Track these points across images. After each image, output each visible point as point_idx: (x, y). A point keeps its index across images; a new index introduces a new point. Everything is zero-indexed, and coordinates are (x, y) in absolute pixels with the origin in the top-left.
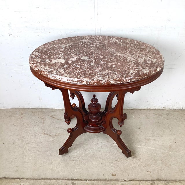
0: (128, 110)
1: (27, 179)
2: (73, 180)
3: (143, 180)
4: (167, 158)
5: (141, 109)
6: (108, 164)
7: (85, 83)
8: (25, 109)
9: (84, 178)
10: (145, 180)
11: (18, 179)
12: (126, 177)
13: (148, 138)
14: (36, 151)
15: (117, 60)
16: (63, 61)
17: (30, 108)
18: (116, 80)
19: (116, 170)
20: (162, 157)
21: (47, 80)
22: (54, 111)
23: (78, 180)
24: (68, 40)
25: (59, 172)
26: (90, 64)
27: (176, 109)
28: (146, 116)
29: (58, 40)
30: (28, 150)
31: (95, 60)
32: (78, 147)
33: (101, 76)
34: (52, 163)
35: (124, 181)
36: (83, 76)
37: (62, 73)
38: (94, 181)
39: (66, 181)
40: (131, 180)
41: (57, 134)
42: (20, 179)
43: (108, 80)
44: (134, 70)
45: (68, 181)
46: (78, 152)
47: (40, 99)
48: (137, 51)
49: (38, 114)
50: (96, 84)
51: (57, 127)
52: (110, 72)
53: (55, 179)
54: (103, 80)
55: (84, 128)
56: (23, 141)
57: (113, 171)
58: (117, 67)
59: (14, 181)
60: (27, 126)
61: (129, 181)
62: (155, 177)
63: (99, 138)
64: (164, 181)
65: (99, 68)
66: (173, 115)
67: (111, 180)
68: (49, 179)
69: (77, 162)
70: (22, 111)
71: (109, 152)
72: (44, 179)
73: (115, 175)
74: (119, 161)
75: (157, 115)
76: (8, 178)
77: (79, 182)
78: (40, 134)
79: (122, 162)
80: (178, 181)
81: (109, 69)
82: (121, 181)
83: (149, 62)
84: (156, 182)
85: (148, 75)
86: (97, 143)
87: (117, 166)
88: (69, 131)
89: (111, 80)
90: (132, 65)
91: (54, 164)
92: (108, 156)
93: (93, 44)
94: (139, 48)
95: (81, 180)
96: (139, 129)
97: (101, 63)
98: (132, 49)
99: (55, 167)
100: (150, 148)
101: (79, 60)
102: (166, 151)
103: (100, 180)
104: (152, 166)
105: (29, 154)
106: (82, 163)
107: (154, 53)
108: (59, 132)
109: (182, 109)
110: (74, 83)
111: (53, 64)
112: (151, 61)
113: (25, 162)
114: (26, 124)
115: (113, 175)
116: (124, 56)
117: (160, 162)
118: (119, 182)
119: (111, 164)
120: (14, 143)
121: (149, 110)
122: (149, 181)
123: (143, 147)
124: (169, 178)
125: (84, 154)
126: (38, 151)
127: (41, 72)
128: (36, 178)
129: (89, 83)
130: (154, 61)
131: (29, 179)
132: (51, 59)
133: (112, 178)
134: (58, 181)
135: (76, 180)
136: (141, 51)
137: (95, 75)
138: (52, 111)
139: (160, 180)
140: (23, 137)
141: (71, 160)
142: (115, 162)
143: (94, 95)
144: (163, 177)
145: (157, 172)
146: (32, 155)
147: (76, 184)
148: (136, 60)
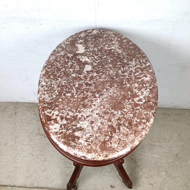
29: (129, 42)
44: (57, 115)
83: (77, 134)
97: (77, 83)
116: (95, 105)
148: (83, 119)
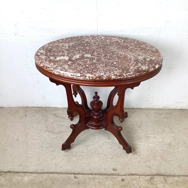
0: (129, 109)
1: (30, 173)
2: (75, 174)
3: (143, 175)
4: (166, 155)
5: (142, 109)
6: (109, 159)
7: (87, 78)
8: (29, 107)
9: (86, 172)
10: (145, 174)
11: (22, 172)
12: (126, 172)
13: (148, 135)
14: (39, 147)
15: (118, 57)
16: (67, 58)
17: (34, 106)
18: (117, 76)
19: (117, 165)
20: (161, 153)
21: (51, 76)
22: (57, 110)
23: (80, 174)
24: (72, 39)
25: (62, 167)
26: (92, 61)
27: (175, 108)
28: (147, 115)
29: (62, 40)
30: (31, 146)
31: (97, 57)
32: (80, 144)
33: (103, 71)
34: (55, 158)
35: (124, 176)
36: (86, 72)
37: (66, 68)
38: (95, 176)
39: (68, 175)
40: (132, 175)
41: (59, 131)
42: (24, 173)
43: (109, 75)
44: (134, 67)
45: (71, 175)
46: (80, 148)
47: (43, 98)
48: (137, 50)
49: (41, 112)
50: (97, 79)
51: (60, 124)
52: (111, 68)
53: (57, 173)
54: (104, 75)
55: (86, 125)
56: (26, 138)
57: (114, 166)
58: (118, 64)
59: (18, 174)
60: (30, 123)
61: (129, 175)
62: (155, 172)
63: (100, 135)
64: (163, 175)
65: (101, 64)
66: (173, 114)
67: (112, 175)
68: (52, 173)
69: (79, 157)
70: (26, 109)
71: (110, 148)
72: (48, 173)
73: (116, 170)
74: (120, 157)
75: (157, 114)
76: (12, 172)
77: (81, 176)
78: (43, 131)
79: (123, 157)
80: (177, 176)
81: (110, 65)
82: (122, 175)
83: (148, 60)
84: (155, 177)
85: (147, 71)
86: (98, 140)
87: (118, 161)
88: (72, 126)
89: (112, 75)
90: (132, 62)
91: (57, 159)
92: (109, 152)
93: (95, 43)
94: (139, 47)
95: (83, 174)
96: (140, 127)
97: (103, 60)
98: (132, 48)
99: (58, 162)
100: (150, 145)
101: (82, 57)
102: (166, 148)
103: (101, 174)
104: (151, 161)
105: (32, 150)
106: (84, 158)
107: (153, 52)
108: (62, 129)
109: (181, 108)
110: (78, 78)
111: (57, 61)
112: (150, 58)
113: (29, 157)
114: (30, 122)
115: (114, 170)
116: (124, 54)
117: (160, 158)
118: (120, 176)
119: (112, 159)
120: (18, 140)
121: (149, 110)
122: (148, 175)
123: (143, 144)
124: (168, 173)
125: (86, 150)
126: (42, 146)
127: (46, 68)
128: (39, 172)
129: (91, 78)
130: (153, 58)
131: (32, 173)
132: (56, 56)
133: (113, 172)
134: (61, 175)
135: (78, 174)
136: (141, 50)
137: (97, 70)
138: (55, 110)
139: (159, 175)
140: (26, 134)
141: (73, 156)
142: (116, 157)
143: (96, 92)
144: (162, 172)
145: (156, 167)
146: (35, 150)
147: (78, 177)
148: (136, 58)
